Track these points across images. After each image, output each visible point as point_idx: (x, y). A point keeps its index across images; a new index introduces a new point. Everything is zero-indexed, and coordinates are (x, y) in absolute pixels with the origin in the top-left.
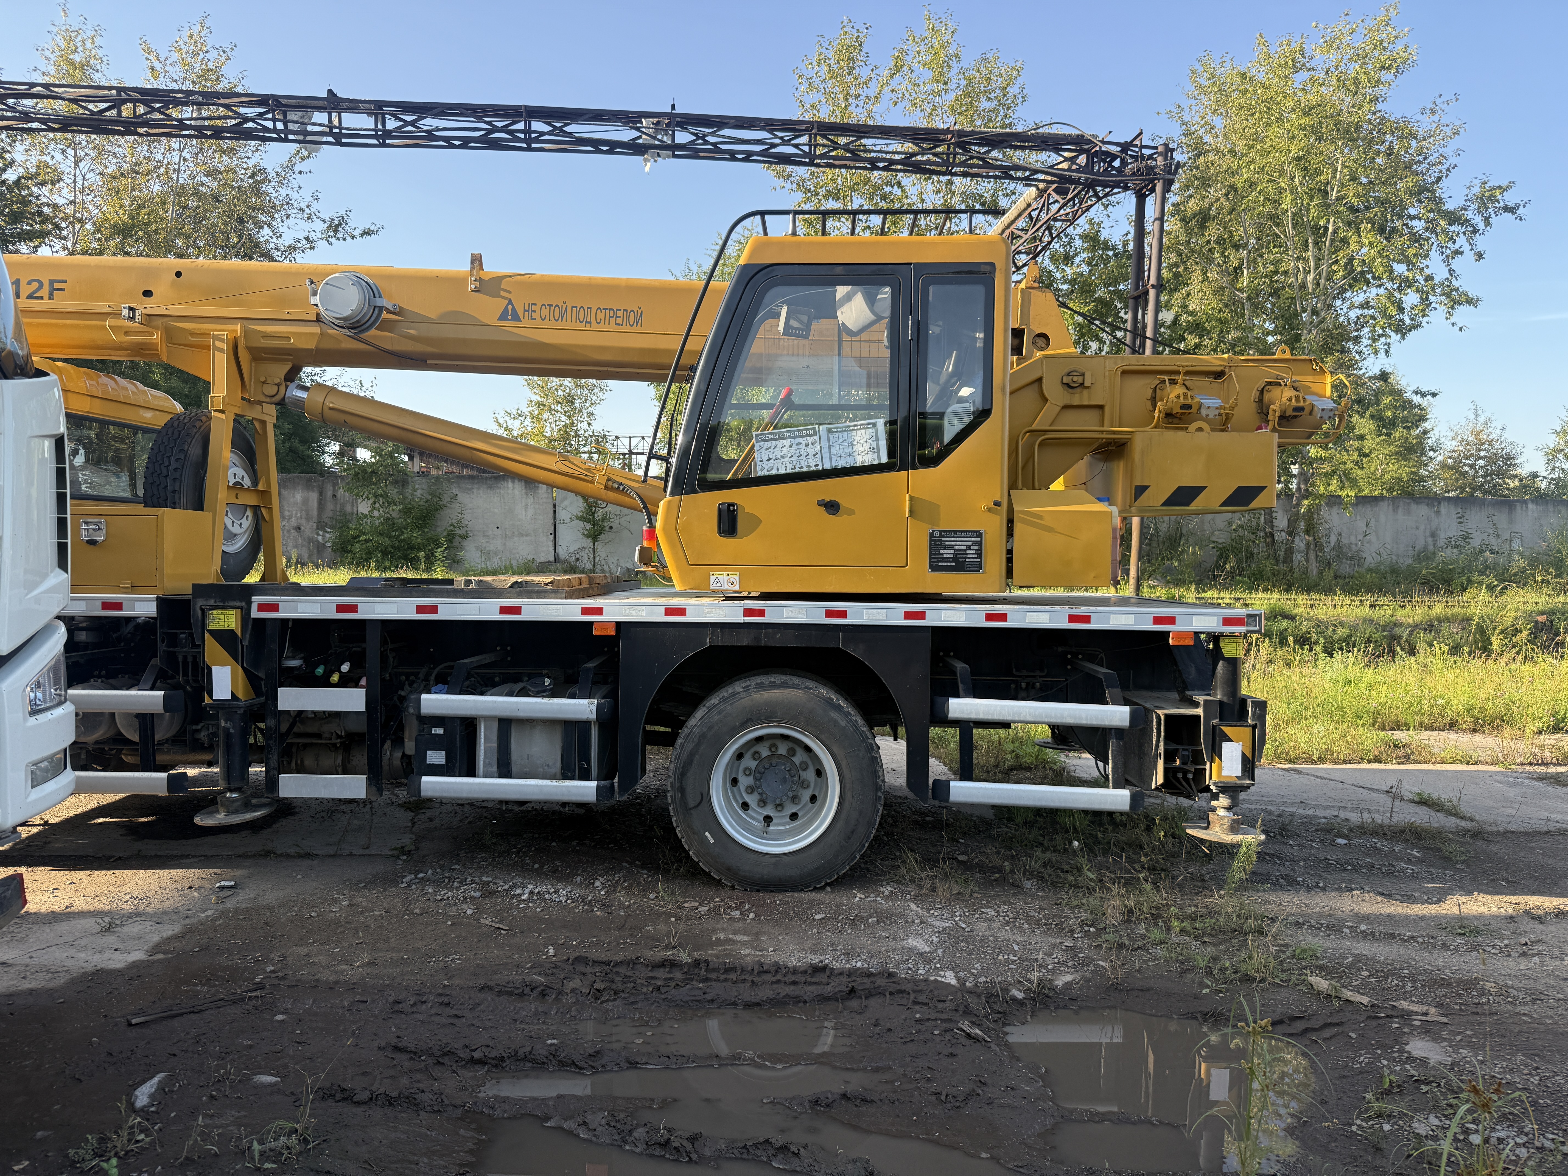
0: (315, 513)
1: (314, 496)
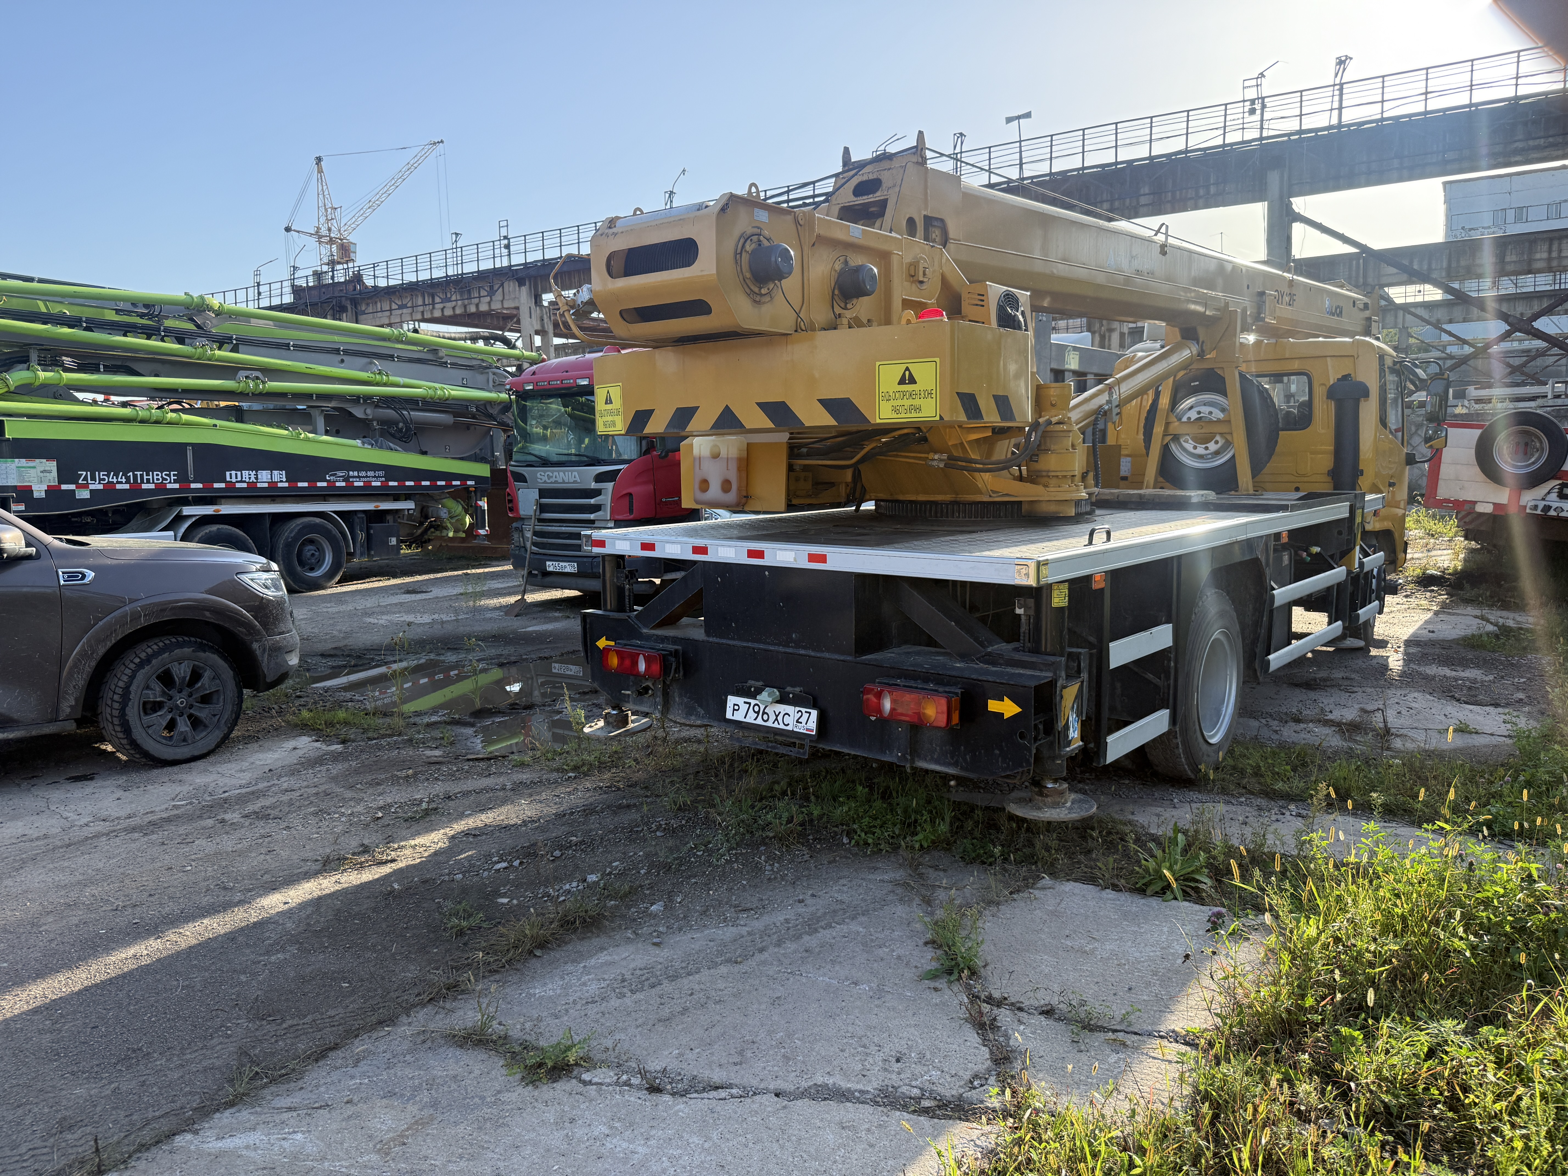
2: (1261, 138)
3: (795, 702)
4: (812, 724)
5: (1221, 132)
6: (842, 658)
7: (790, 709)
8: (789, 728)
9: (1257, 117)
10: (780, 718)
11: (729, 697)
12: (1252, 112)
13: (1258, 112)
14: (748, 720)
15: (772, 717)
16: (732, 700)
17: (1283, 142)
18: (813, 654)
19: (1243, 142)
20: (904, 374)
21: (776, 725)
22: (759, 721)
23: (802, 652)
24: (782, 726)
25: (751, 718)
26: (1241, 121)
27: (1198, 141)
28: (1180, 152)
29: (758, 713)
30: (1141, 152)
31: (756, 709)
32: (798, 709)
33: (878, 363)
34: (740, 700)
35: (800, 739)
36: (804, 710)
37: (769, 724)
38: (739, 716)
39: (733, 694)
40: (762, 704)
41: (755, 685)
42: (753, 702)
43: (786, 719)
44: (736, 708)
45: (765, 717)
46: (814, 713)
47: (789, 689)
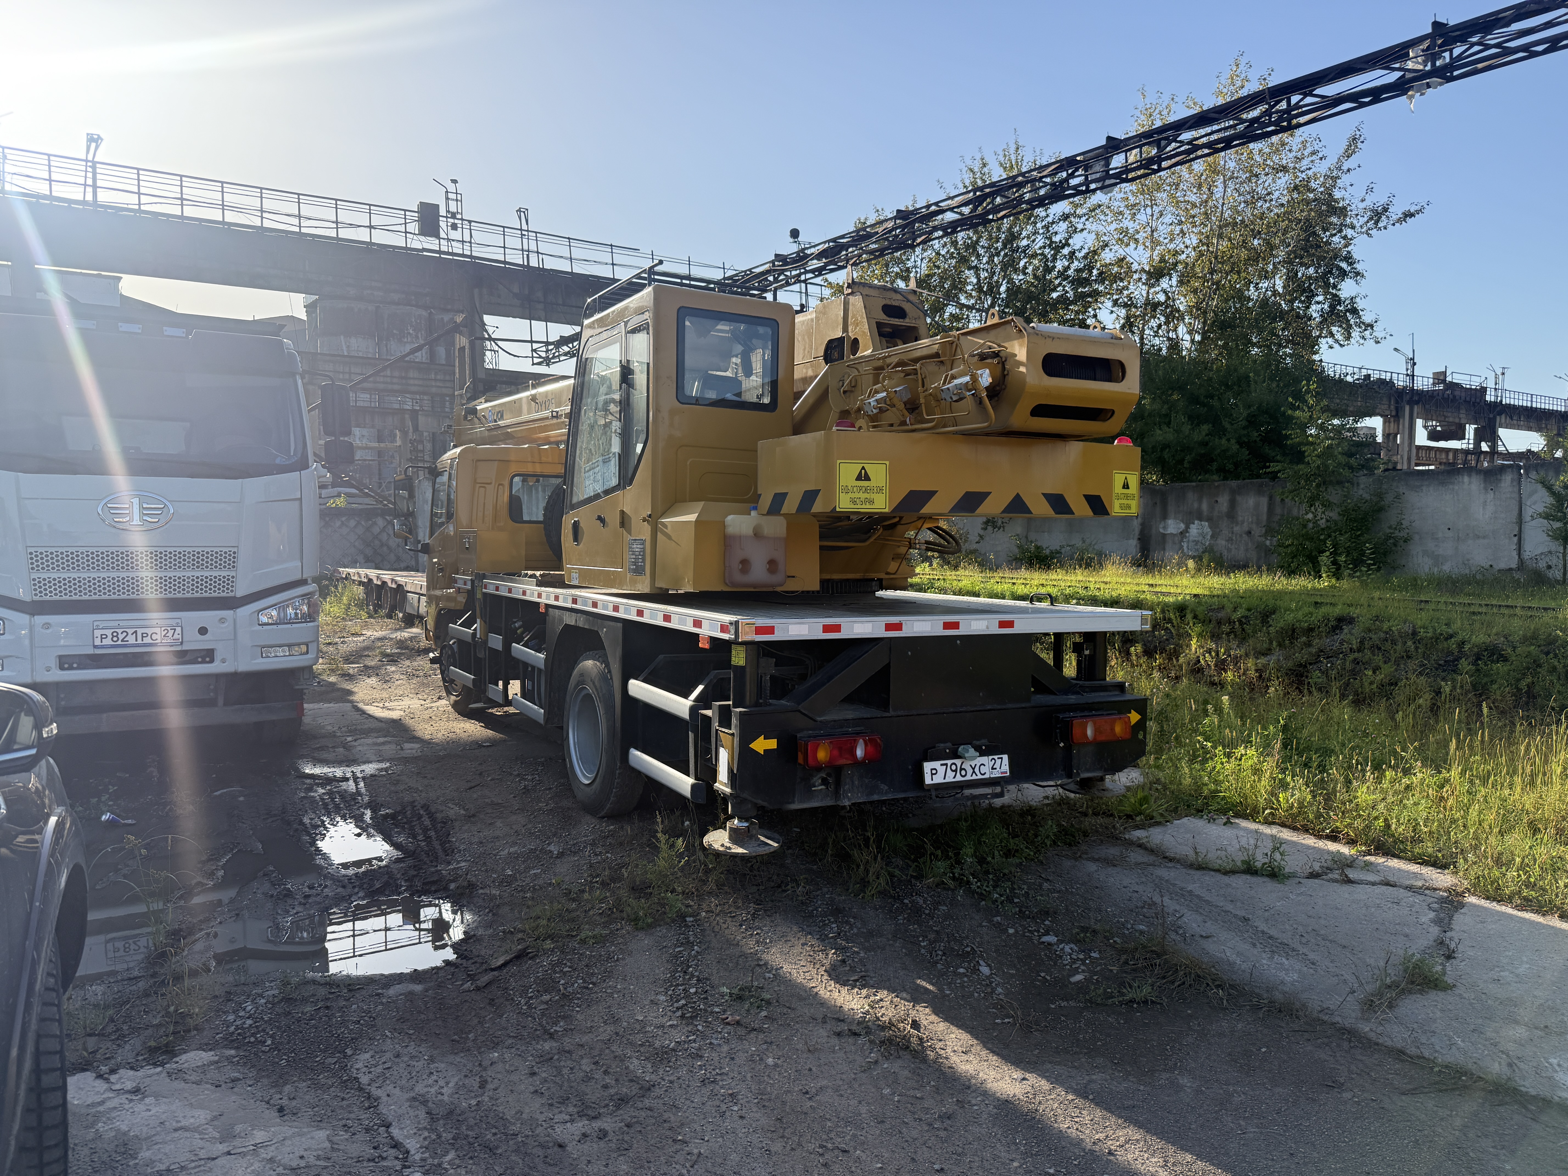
0: (1265, 517)
1: (1264, 501)
3: (988, 752)
4: (1006, 767)
7: (983, 760)
8: (987, 776)
10: (977, 770)
11: (925, 764)
14: (947, 780)
15: (970, 771)
16: (928, 766)
18: (997, 707)
21: (974, 777)
22: (959, 778)
23: (990, 707)
24: (980, 777)
25: (950, 777)
29: (956, 771)
31: (954, 767)
32: (991, 757)
34: (936, 764)
35: (997, 783)
36: (996, 757)
37: (968, 778)
38: (938, 779)
39: (928, 760)
40: (958, 762)
41: (947, 747)
42: (949, 762)
43: (983, 769)
44: (934, 773)
45: (963, 773)
46: (1005, 757)
47: (978, 743)
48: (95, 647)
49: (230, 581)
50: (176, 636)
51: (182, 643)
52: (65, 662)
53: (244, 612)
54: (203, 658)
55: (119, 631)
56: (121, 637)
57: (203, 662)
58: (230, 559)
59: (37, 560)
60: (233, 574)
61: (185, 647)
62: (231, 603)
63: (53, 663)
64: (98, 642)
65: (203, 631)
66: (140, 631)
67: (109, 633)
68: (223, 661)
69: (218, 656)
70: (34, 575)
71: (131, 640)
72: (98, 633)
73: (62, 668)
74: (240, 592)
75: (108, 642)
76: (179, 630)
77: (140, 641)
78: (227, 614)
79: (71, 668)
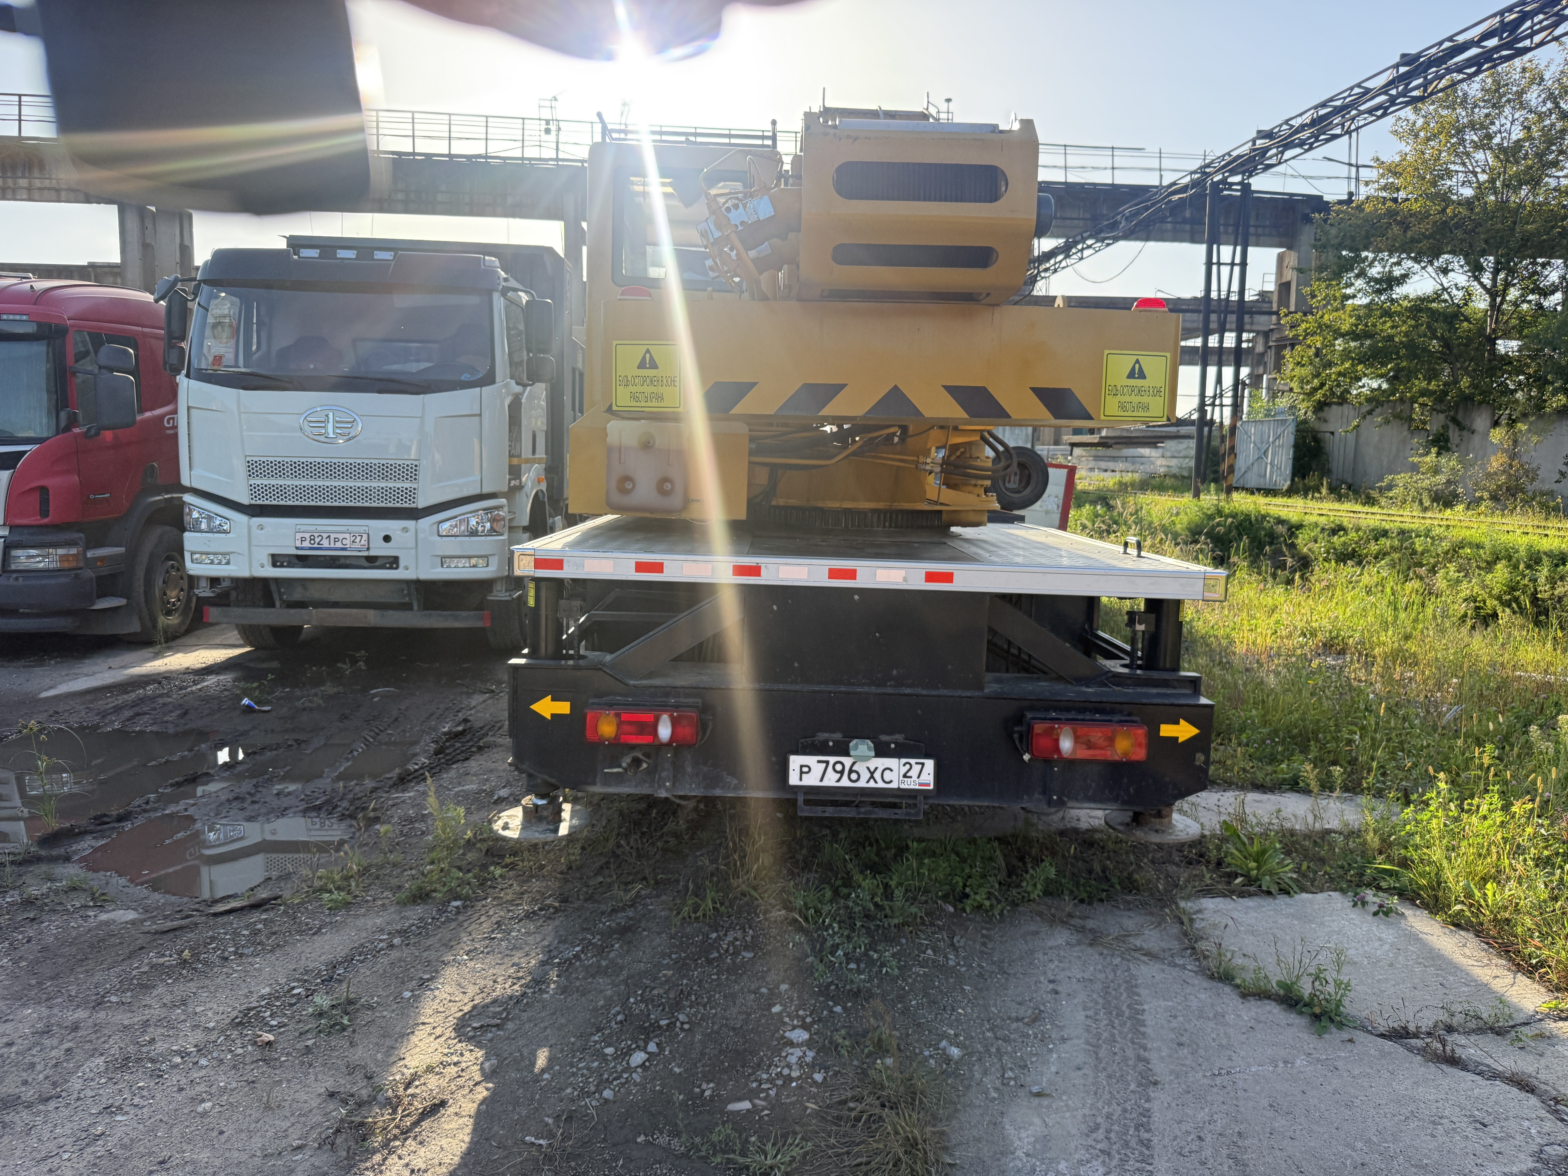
2: (557, 159)
3: (899, 753)
4: (928, 777)
5: (520, 144)
6: (968, 694)
7: (892, 762)
8: (894, 785)
9: (552, 137)
10: (877, 775)
11: (793, 758)
12: (548, 131)
13: (553, 133)
14: (826, 783)
15: (865, 775)
16: (796, 761)
17: (577, 167)
18: (924, 692)
19: (540, 159)
20: (1134, 367)
21: (872, 784)
22: (845, 782)
23: (908, 691)
24: (881, 785)
25: (831, 780)
26: (538, 138)
27: (497, 148)
28: (479, 156)
29: (841, 772)
30: (439, 148)
31: (839, 767)
32: (904, 761)
33: (1106, 352)
34: (811, 760)
35: (910, 797)
36: (913, 761)
37: (862, 784)
38: (811, 780)
39: (797, 753)
40: (847, 761)
41: (833, 738)
42: (832, 759)
43: (888, 776)
44: (804, 770)
45: (854, 776)
46: (930, 764)
47: (884, 738)
48: (297, 548)
49: (412, 493)
50: (363, 542)
51: (368, 549)
52: (277, 560)
53: (426, 522)
54: (391, 563)
55: (316, 535)
56: (317, 540)
57: (391, 568)
58: (412, 472)
59: (254, 468)
60: (415, 486)
61: (372, 553)
62: (414, 514)
63: (267, 561)
64: (298, 544)
65: (387, 539)
66: (333, 536)
67: (307, 536)
68: (407, 568)
69: (402, 563)
70: (252, 482)
71: (325, 543)
72: (299, 536)
73: (274, 565)
74: (421, 504)
75: (306, 544)
76: (365, 537)
77: (332, 545)
78: (410, 524)
79: (282, 566)
